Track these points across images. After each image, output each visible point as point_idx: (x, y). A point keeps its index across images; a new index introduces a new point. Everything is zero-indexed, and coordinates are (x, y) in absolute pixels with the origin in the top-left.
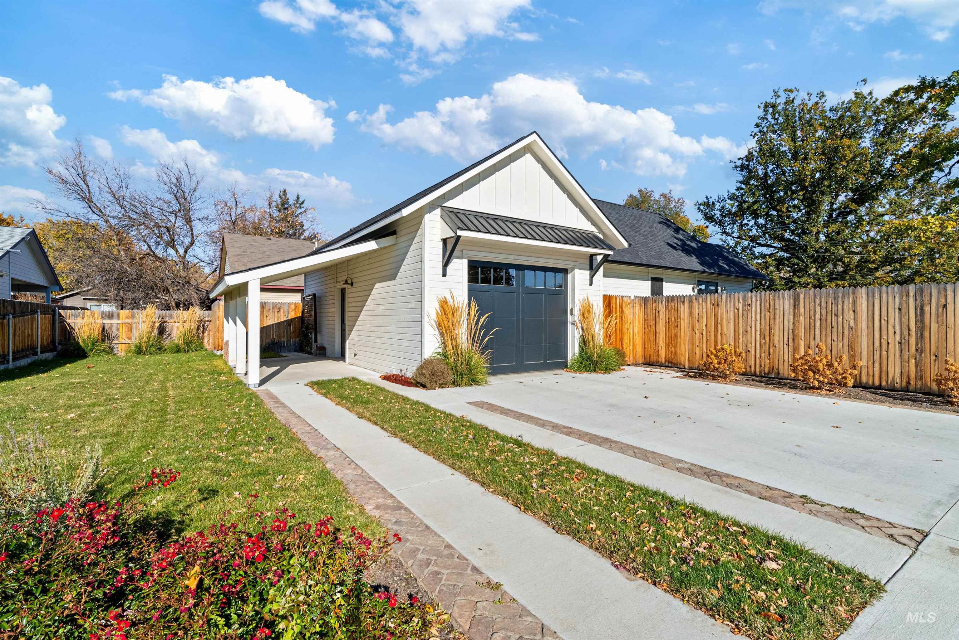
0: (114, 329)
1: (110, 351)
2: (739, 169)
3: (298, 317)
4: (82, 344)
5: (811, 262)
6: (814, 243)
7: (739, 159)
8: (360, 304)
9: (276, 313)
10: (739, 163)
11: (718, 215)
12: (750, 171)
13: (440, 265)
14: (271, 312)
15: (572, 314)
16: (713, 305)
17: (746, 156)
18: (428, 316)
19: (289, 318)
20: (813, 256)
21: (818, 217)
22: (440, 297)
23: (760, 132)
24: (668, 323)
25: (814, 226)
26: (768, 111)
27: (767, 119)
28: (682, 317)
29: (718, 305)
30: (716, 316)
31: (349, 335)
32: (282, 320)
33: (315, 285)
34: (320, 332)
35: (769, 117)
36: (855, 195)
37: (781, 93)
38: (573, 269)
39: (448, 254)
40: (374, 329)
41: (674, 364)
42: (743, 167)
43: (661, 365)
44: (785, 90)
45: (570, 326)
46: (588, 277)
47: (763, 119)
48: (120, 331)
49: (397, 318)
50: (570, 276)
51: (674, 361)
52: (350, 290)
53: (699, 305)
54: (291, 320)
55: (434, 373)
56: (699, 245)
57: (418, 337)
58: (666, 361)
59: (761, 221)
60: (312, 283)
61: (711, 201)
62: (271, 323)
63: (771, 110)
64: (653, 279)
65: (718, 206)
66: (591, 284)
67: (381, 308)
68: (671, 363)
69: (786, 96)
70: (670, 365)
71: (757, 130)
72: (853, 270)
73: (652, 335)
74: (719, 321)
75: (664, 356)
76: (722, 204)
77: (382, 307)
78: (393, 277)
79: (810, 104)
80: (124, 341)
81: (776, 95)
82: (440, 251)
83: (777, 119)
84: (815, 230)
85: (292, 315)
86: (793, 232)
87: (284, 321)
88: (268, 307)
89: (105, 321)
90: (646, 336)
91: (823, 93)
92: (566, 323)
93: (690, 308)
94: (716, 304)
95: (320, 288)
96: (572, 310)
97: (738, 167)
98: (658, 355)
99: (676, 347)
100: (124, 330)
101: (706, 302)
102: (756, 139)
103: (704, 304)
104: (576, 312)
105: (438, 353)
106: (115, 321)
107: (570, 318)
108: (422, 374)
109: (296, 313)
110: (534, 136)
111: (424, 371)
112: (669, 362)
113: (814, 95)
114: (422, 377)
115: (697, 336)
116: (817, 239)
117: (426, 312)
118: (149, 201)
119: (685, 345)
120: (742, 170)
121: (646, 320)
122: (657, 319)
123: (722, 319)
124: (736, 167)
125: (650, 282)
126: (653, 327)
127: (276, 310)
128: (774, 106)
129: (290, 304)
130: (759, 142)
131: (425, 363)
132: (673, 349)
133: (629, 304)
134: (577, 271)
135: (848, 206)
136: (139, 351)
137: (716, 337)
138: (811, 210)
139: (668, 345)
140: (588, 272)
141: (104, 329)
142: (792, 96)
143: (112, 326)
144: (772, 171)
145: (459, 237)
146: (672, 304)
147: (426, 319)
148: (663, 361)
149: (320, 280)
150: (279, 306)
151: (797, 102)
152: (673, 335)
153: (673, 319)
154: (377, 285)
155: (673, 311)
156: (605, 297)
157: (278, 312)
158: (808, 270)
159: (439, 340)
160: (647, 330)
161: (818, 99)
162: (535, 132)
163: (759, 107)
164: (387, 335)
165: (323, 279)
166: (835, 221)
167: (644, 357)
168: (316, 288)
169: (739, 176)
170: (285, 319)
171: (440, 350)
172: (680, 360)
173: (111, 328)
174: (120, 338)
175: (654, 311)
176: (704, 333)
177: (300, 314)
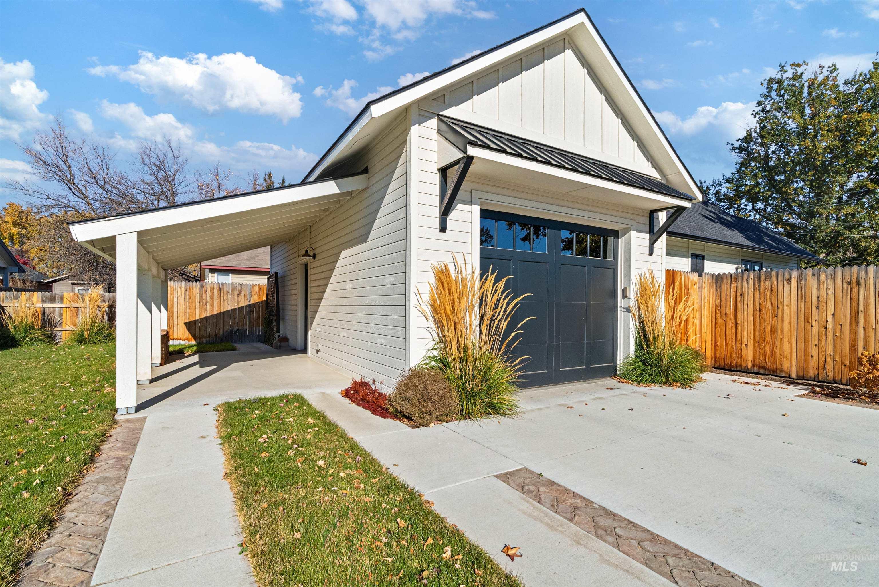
0: (57, 313)
1: (51, 338)
2: (737, 151)
3: (262, 301)
4: (13, 331)
5: (821, 247)
6: (824, 227)
7: (737, 141)
8: (322, 282)
9: (236, 296)
10: (737, 144)
11: (713, 200)
12: (749, 154)
13: (437, 212)
14: (229, 295)
15: (624, 296)
16: (849, 283)
17: (745, 138)
18: (418, 294)
19: (252, 302)
20: (823, 241)
21: (830, 198)
22: (436, 264)
23: (763, 110)
24: (760, 310)
25: (825, 208)
26: (772, 87)
27: (770, 96)
28: (785, 303)
29: (858, 284)
30: (854, 301)
31: (311, 324)
32: (243, 304)
33: (280, 263)
34: (283, 319)
35: (774, 94)
36: (871, 174)
37: (788, 68)
38: (627, 231)
39: (449, 192)
40: (338, 316)
41: (770, 370)
42: (741, 149)
43: (746, 371)
44: (792, 65)
45: (621, 314)
46: (647, 243)
47: (766, 97)
48: (64, 316)
49: (368, 300)
50: (621, 242)
51: (769, 366)
52: (313, 265)
53: (819, 283)
54: (254, 305)
55: (426, 397)
56: (734, 219)
57: (400, 332)
58: (753, 366)
59: (760, 205)
60: (277, 259)
61: (705, 185)
62: (229, 308)
63: (775, 86)
64: (694, 256)
65: (712, 190)
66: (651, 253)
67: (347, 287)
68: (764, 368)
69: (793, 71)
70: (762, 371)
71: (760, 108)
72: (871, 255)
73: (729, 327)
74: (861, 308)
75: (750, 358)
76: (717, 189)
77: (349, 285)
78: (364, 238)
79: (821, 78)
80: (68, 328)
81: (782, 69)
82: (437, 190)
83: (783, 96)
84: (826, 213)
85: (255, 299)
86: (799, 215)
87: (246, 306)
88: (226, 289)
89: (45, 305)
90: (719, 328)
91: (835, 65)
92: (614, 309)
93: (800, 288)
94: (854, 282)
95: (284, 265)
96: (624, 291)
97: (737, 148)
98: (740, 356)
99: (773, 344)
100: (67, 315)
101: (834, 279)
102: (757, 118)
103: (830, 282)
104: (632, 294)
105: (433, 358)
106: (57, 305)
107: (621, 302)
108: (406, 398)
109: (260, 296)
110: (581, 17)
111: (409, 394)
112: (760, 367)
113: (826, 68)
114: (406, 404)
115: (815, 330)
116: (828, 222)
117: (413, 290)
118: (129, 183)
119: (790, 342)
120: (740, 152)
121: (718, 307)
122: (739, 305)
123: (866, 305)
124: (734, 149)
125: (690, 259)
126: (732, 317)
127: (236, 293)
128: (779, 82)
129: (253, 286)
130: (760, 121)
131: (410, 378)
132: (768, 348)
133: (696, 283)
134: (633, 234)
135: (866, 186)
136: (81, 339)
137: (853, 333)
138: (822, 191)
139: (758, 343)
140: (647, 236)
141: (44, 313)
142: (799, 70)
143: (54, 310)
144: (773, 152)
145: (470, 159)
146: (768, 283)
147: (413, 300)
148: (750, 365)
149: (284, 256)
150: (239, 288)
151: (805, 77)
152: (768, 329)
153: (769, 305)
154: (344, 254)
155: (768, 293)
156: (667, 271)
157: (238, 295)
158: (817, 255)
159: (435, 335)
160: (719, 321)
161: (829, 73)
162: (583, 10)
163: (762, 84)
164: (356, 326)
165: (287, 255)
166: (848, 203)
167: (716, 359)
168: (280, 267)
169: (737, 158)
170: (247, 303)
171: (435, 353)
172: (782, 365)
173: (53, 312)
174: (64, 324)
175: (733, 294)
176: (830, 326)
177: (264, 298)
